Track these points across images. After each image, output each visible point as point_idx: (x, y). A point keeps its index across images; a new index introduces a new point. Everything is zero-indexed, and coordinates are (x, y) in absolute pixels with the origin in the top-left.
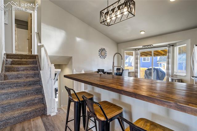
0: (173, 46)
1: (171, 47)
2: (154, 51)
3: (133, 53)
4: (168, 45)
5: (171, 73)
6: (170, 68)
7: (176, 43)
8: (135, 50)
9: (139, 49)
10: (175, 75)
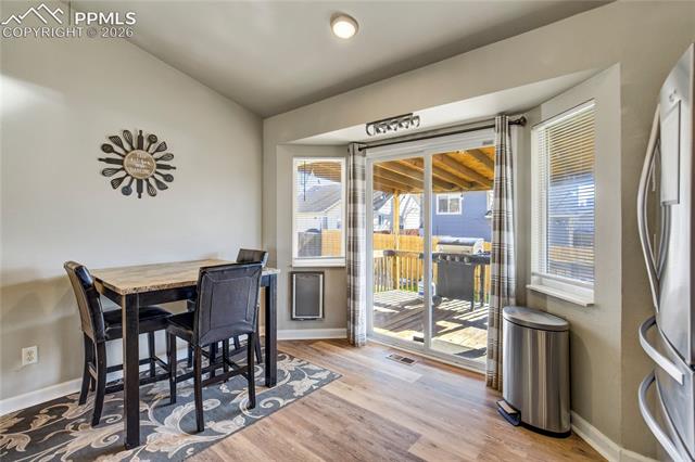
0: (522, 123)
1: (515, 129)
2: (434, 156)
3: (338, 166)
4: (498, 121)
5: (513, 282)
6: (512, 249)
7: (535, 107)
8: (345, 149)
9: (364, 147)
10: (535, 292)
